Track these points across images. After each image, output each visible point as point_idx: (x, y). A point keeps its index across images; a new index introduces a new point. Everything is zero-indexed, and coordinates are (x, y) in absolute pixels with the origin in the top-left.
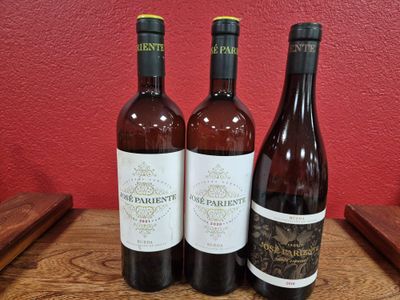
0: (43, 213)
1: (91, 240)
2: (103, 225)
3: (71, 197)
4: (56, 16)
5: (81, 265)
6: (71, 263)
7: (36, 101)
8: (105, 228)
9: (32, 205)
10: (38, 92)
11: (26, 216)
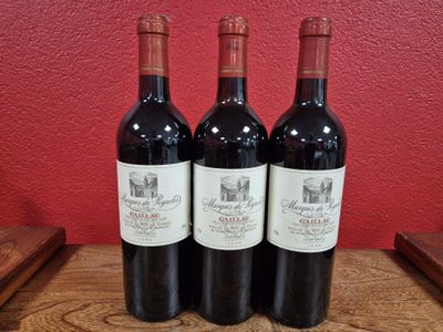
0: (28, 254)
1: (89, 287)
2: (104, 266)
3: (64, 231)
4: (41, 11)
5: (77, 323)
6: (63, 320)
7: (19, 113)
8: (107, 270)
9: (15, 243)
10: (21, 103)
11: (7, 257)
